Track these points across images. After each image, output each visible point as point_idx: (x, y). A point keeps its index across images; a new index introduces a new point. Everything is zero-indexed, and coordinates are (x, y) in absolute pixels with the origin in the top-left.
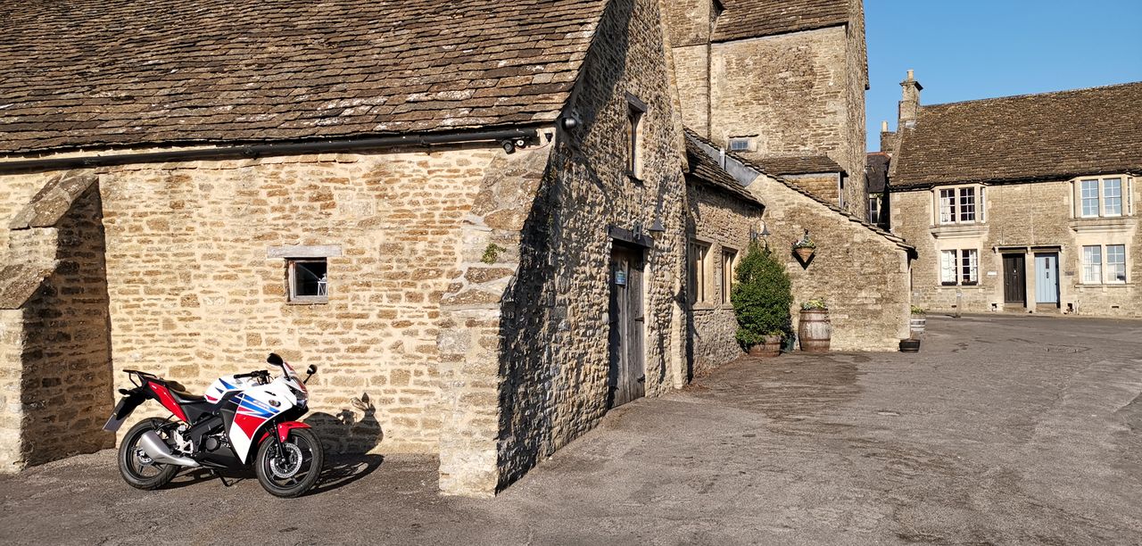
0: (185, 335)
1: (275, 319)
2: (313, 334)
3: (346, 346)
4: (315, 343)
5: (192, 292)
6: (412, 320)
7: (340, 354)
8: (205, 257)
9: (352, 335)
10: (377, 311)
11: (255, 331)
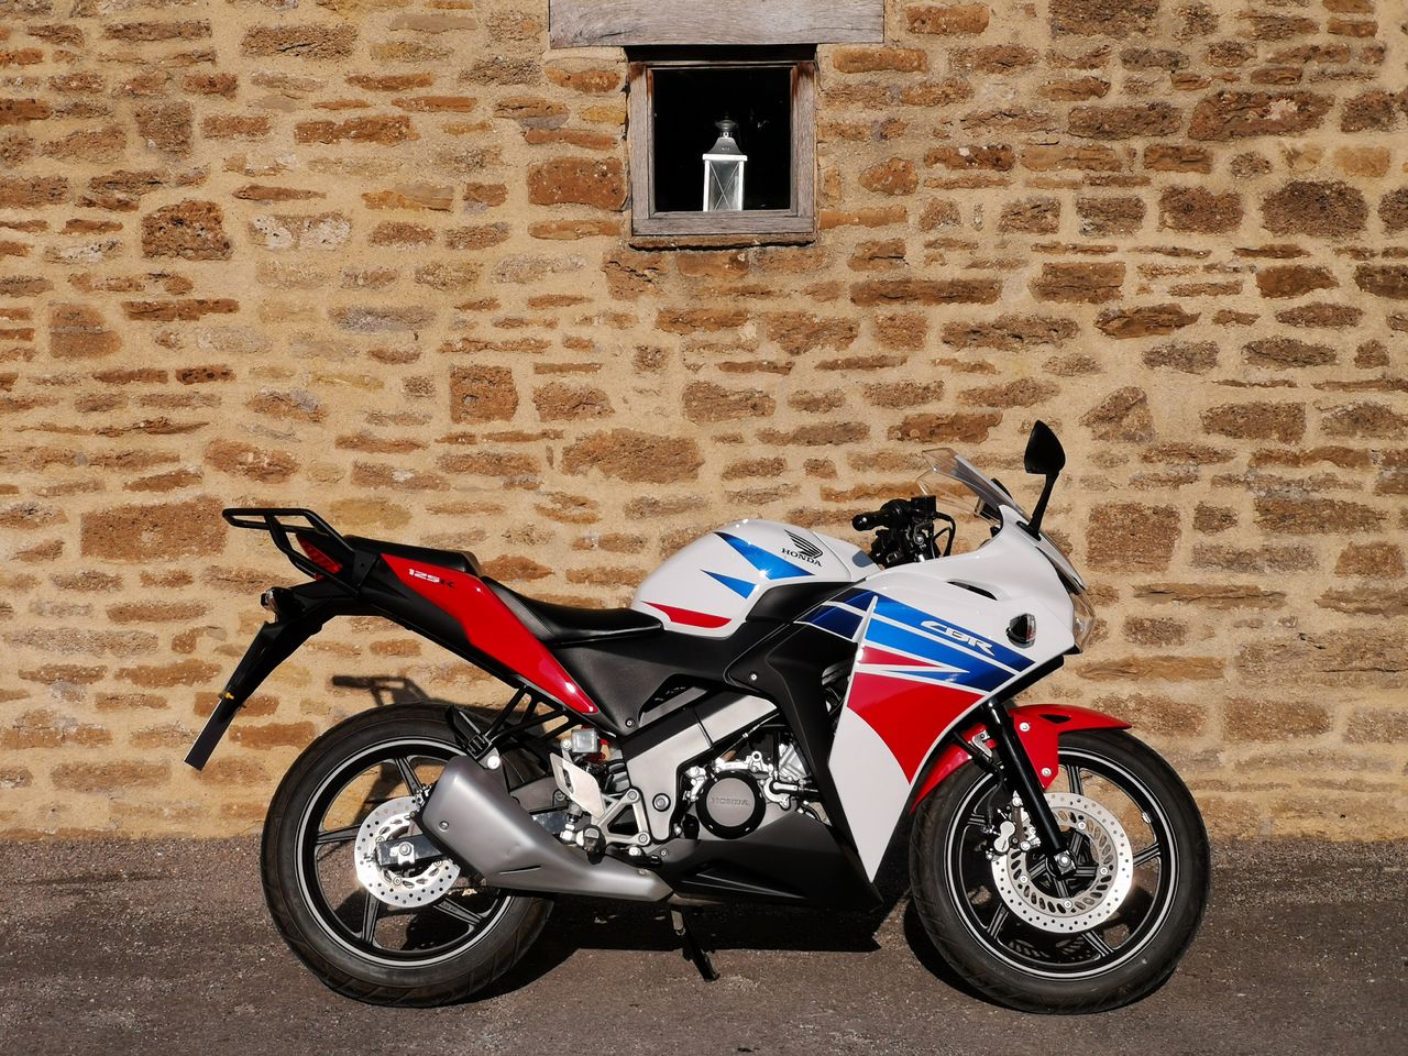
0: (161, 376)
1: (578, 311)
2: (746, 368)
3: (897, 417)
4: (757, 405)
5: (198, 194)
6: (1188, 306)
7: (866, 448)
8: (260, 41)
9: (918, 368)
10: (1035, 269)
11: (489, 359)
